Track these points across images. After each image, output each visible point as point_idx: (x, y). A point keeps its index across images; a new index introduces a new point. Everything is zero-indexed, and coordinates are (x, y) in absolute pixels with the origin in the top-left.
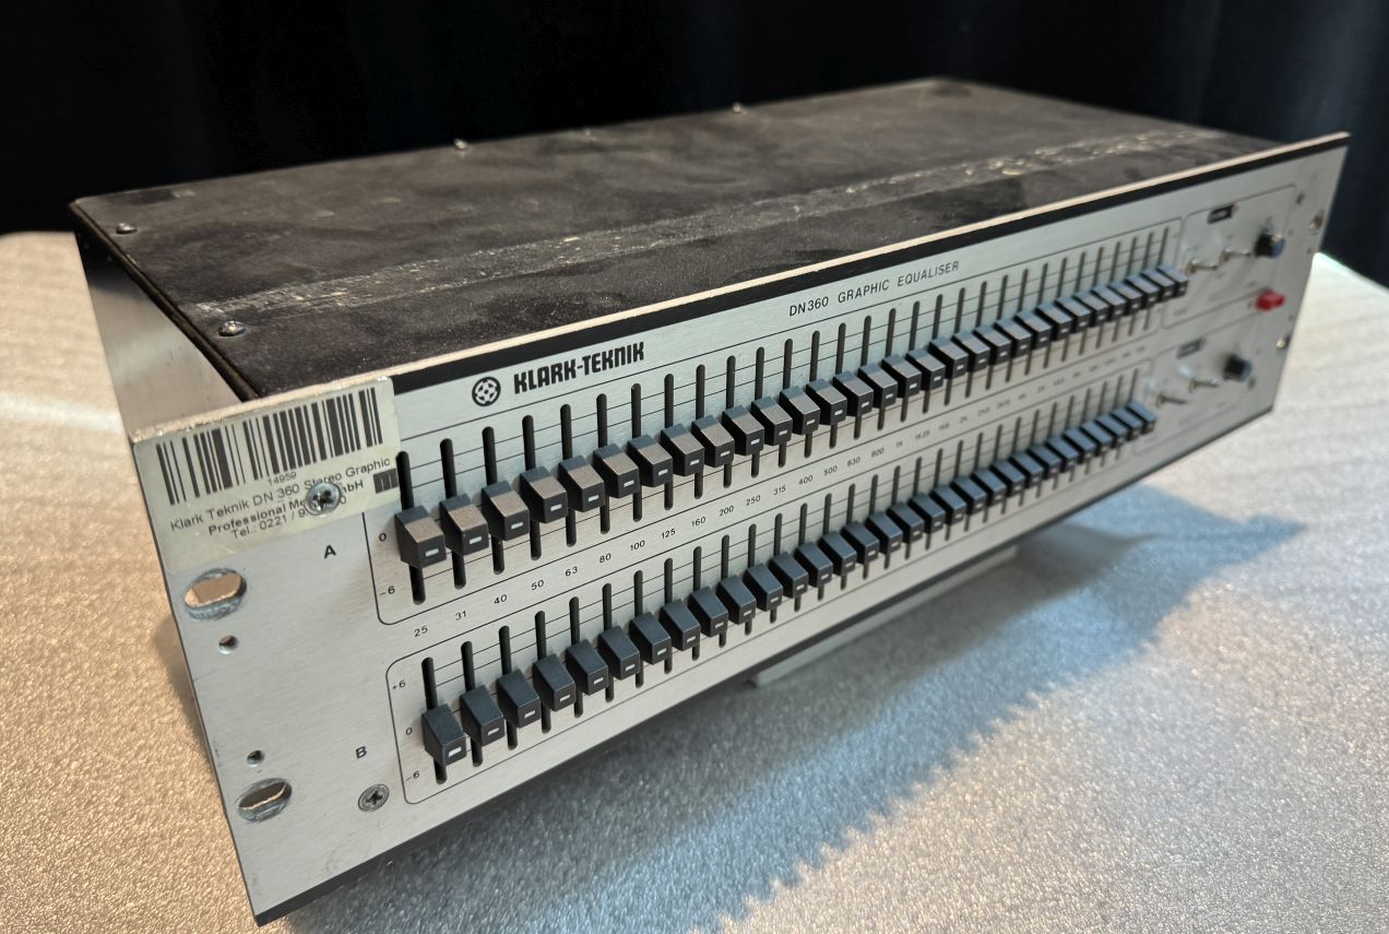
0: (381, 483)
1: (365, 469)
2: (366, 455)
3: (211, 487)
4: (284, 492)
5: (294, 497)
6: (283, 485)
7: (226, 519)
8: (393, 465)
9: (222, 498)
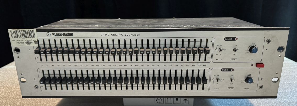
0: (35, 43)
1: (33, 40)
2: (33, 39)
3: (16, 37)
4: (24, 40)
5: (25, 41)
6: (24, 39)
7: (18, 42)
8: (37, 41)
9: (17, 39)
